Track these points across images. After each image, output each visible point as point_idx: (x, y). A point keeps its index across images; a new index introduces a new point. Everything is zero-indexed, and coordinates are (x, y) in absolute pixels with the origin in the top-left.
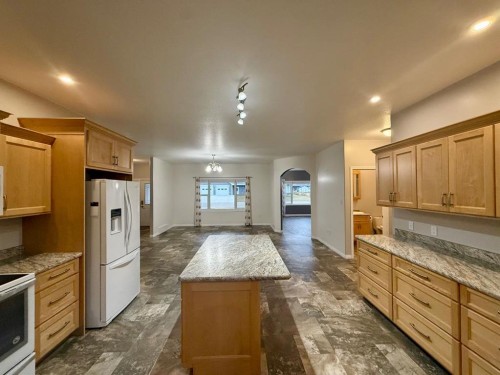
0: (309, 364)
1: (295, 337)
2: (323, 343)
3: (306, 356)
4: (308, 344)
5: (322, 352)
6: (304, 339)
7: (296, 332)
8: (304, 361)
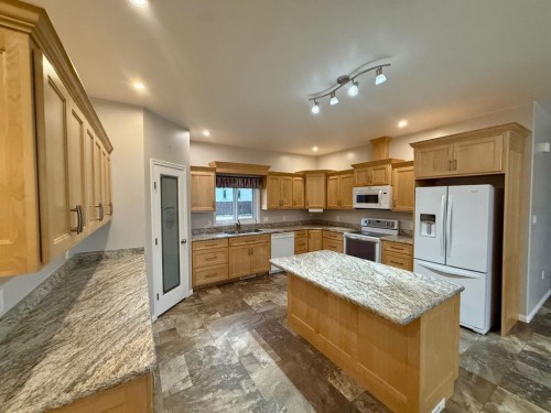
0: (259, 342)
1: (279, 359)
2: (251, 363)
3: (263, 346)
4: (264, 357)
5: (251, 354)
6: (270, 360)
7: (281, 364)
8: (264, 342)
